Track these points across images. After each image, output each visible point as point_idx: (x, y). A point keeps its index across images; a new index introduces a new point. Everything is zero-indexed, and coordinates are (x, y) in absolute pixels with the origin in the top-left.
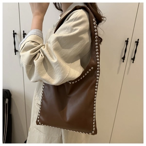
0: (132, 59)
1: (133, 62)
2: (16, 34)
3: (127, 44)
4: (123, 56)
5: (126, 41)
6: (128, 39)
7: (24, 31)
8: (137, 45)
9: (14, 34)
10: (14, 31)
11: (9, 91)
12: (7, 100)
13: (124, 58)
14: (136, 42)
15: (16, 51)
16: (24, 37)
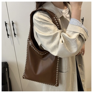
8: (83, 21)
9: (6, 24)
10: (5, 22)
14: (82, 19)
15: (8, 35)
16: (13, 25)
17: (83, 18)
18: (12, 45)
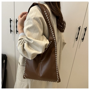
0: (82, 39)
1: (83, 41)
2: (12, 20)
3: (79, 30)
4: (76, 37)
5: (79, 28)
6: (80, 27)
7: (16, 19)
8: (86, 31)
9: (11, 21)
10: (10, 19)
11: (6, 55)
12: (4, 61)
13: (77, 38)
14: (85, 29)
15: (11, 31)
16: (16, 23)
17: (86, 27)
18: (14, 40)
